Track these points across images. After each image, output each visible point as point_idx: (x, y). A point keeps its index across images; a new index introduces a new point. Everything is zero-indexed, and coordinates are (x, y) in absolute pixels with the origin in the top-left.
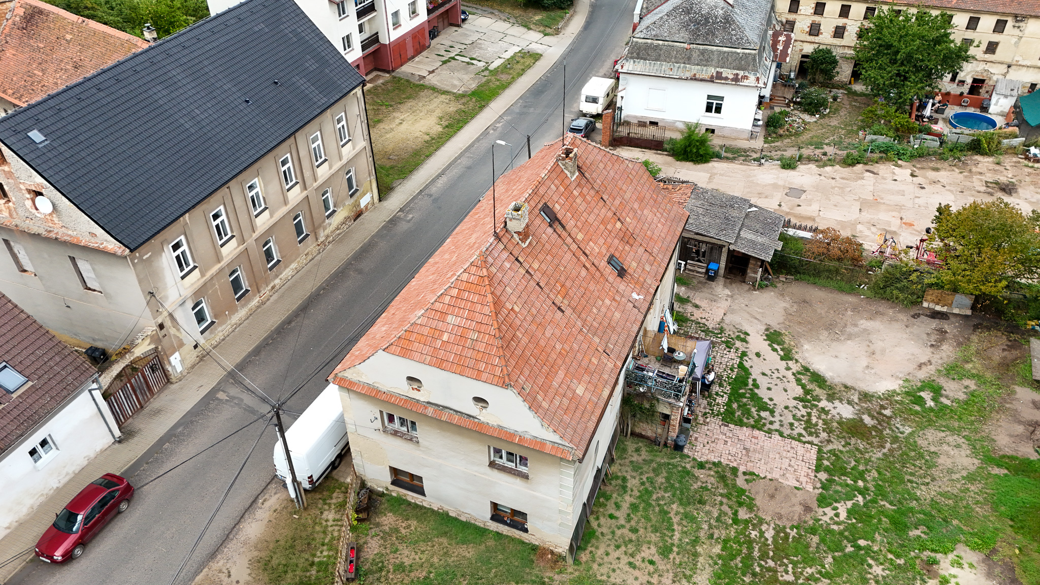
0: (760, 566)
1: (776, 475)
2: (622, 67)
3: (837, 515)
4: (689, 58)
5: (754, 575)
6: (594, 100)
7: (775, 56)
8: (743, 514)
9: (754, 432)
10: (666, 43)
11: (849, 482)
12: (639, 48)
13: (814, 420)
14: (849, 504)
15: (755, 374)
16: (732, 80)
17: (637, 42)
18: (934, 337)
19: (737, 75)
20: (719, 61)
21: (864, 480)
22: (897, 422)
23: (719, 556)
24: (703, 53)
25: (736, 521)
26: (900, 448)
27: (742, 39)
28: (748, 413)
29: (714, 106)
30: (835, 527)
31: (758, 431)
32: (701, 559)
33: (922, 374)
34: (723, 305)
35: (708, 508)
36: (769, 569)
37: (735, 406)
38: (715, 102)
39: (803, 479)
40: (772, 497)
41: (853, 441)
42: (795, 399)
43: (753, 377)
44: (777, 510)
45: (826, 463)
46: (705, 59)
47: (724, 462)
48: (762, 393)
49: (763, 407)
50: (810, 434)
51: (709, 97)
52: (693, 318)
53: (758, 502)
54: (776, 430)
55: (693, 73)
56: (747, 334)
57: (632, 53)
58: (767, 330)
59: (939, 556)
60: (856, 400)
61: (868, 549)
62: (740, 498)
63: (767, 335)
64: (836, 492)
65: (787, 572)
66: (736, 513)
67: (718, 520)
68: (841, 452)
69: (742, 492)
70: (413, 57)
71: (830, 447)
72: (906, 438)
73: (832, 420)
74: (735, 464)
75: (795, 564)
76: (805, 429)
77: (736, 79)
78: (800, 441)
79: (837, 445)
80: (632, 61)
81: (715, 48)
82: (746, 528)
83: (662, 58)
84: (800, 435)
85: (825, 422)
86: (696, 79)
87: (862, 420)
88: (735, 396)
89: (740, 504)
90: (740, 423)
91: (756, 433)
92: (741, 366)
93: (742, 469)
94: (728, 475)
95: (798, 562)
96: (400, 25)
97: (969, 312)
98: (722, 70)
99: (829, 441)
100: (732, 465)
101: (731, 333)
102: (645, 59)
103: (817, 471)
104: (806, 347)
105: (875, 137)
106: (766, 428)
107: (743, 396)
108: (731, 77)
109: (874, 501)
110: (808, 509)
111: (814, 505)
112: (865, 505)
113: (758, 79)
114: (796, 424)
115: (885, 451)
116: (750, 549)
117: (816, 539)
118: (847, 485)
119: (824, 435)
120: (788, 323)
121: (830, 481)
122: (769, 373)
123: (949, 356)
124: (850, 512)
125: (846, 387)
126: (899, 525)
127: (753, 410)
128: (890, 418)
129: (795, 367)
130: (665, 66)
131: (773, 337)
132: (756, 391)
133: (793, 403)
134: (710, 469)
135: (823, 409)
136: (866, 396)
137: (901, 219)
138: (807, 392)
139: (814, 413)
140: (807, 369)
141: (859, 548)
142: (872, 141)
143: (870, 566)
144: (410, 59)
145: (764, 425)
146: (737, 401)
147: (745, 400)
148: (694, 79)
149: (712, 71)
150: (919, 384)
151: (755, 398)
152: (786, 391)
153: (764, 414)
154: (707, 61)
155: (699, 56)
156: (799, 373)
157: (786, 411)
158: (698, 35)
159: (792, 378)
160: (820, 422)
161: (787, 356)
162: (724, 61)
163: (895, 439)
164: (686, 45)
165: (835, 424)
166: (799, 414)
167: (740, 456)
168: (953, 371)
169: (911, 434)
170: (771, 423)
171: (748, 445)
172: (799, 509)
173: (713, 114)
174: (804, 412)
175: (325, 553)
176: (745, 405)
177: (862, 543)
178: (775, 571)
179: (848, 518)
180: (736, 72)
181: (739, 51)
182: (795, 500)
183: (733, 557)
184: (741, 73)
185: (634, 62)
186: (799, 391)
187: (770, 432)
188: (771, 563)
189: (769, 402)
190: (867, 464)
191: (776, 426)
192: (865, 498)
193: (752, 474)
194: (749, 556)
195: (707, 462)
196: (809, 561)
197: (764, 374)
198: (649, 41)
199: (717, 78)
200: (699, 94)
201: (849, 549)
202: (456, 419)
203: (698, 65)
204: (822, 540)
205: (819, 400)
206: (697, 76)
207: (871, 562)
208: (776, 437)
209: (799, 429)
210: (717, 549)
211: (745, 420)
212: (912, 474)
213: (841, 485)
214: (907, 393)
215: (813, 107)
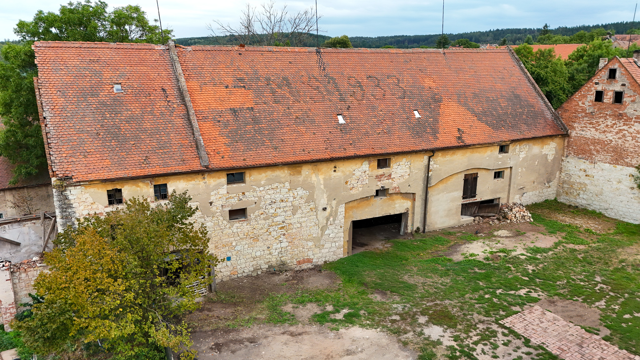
3: (529, 292)
9: (558, 353)
11: (496, 300)
30: (538, 289)
31: (553, 352)
36: (616, 292)
39: (538, 313)
40: (579, 316)
41: (458, 314)
44: (581, 309)
45: (502, 313)
50: (494, 331)
53: (597, 317)
54: (529, 346)
60: (411, 333)
64: (514, 300)
65: (602, 288)
68: (479, 313)
69: (609, 327)
71: (485, 318)
73: (458, 331)
74: (603, 342)
75: (591, 288)
76: (495, 337)
78: (512, 332)
84: (504, 334)
85: (467, 332)
87: (428, 321)
93: (597, 337)
100: (608, 343)
103: (518, 312)
110: (551, 302)
114: (500, 343)
124: (517, 290)
125: (405, 345)
135: (455, 341)
136: (396, 333)
139: (468, 342)
141: (531, 278)
143: (534, 271)
145: (538, 354)
157: (499, 355)
160: (471, 335)
165: (459, 328)
166: (487, 348)
167: (593, 345)
171: (577, 348)
172: (560, 304)
177: (526, 279)
179: (521, 288)
182: (559, 308)
191: (525, 349)
192: (495, 291)
193: (588, 331)
201: (539, 280)
207: (530, 272)
208: (534, 341)
213: (506, 301)
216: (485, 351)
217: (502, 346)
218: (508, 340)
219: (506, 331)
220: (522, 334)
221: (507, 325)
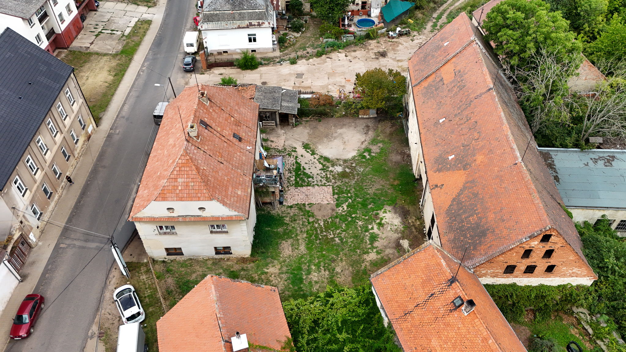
0: (321, 236)
1: (319, 202)
2: (202, 27)
3: (343, 209)
4: (234, 18)
5: (320, 239)
6: (192, 45)
7: (274, 7)
8: (311, 220)
10: (221, 12)
11: (345, 195)
12: (208, 16)
13: (329, 176)
14: (347, 203)
15: (303, 164)
16: (258, 25)
17: (206, 14)
18: (365, 130)
19: (259, 22)
20: (249, 17)
21: (350, 193)
22: (358, 168)
23: (306, 237)
24: (240, 14)
25: (309, 223)
26: (360, 177)
27: (257, 4)
28: (304, 181)
29: (252, 39)
30: (344, 213)
32: (300, 241)
33: (363, 146)
34: (283, 138)
35: (298, 222)
36: (325, 236)
37: (298, 179)
38: (252, 37)
39: (329, 200)
40: (320, 210)
41: (344, 180)
42: (320, 170)
43: (302, 166)
44: (323, 214)
45: (336, 191)
46: (242, 17)
47: (299, 202)
48: (308, 171)
49: (309, 177)
50: (328, 182)
51: (249, 35)
52: (272, 147)
53: (315, 214)
54: (316, 184)
55: (238, 25)
56: (295, 148)
57: (205, 19)
58: (303, 144)
59: (379, 211)
60: (342, 164)
61: (356, 217)
62: (309, 214)
63: (303, 146)
64: (342, 201)
65: (331, 235)
66: (308, 220)
67: (303, 225)
68: (340, 185)
69: (309, 212)
70: (77, 36)
71: (336, 185)
72: (362, 173)
73: (335, 174)
74: (304, 202)
75: (333, 231)
76: (326, 181)
77: (259, 25)
78: (325, 186)
79: (339, 183)
80: (206, 23)
81: (245, 11)
82: (313, 224)
83: (221, 20)
84: (325, 183)
85: (333, 176)
86: (240, 28)
87: (345, 171)
88: (297, 175)
89: (309, 216)
90: (302, 186)
91: (309, 188)
92: (297, 162)
93: (307, 203)
94: (302, 207)
95: (334, 230)
96: (64, 20)
97: (376, 116)
98: (251, 21)
99: (335, 183)
100: (302, 203)
101: (289, 149)
102: (212, 22)
103: (333, 195)
104: (319, 147)
105: (327, 40)
106: (312, 185)
107: (300, 174)
108: (256, 24)
109: (355, 200)
110: (333, 210)
111: (335, 208)
112: (352, 202)
113: (269, 23)
114: (322, 180)
115: (355, 180)
116: (316, 231)
117: (338, 220)
118: (345, 197)
119: (333, 181)
120: (310, 139)
121: (339, 197)
122: (308, 162)
123: (371, 136)
124: (348, 207)
125: (337, 159)
126: (364, 205)
127: (305, 179)
128: (355, 167)
129: (317, 157)
130: (223, 23)
131: (306, 147)
132: (305, 171)
133: (319, 172)
134: (295, 207)
135: (331, 171)
136: (345, 161)
137: (345, 79)
138: (324, 166)
139: (328, 173)
140: (322, 157)
141: (353, 218)
142: (327, 42)
143: (357, 223)
144: (75, 38)
145: (311, 184)
146: (299, 177)
147: (301, 176)
148: (239, 28)
149: (247, 22)
150: (363, 150)
151: (305, 174)
152: (316, 168)
153: (310, 179)
154: (243, 18)
155: (238, 16)
156: (319, 159)
157: (318, 176)
158: (235, 6)
159: (317, 162)
160: (331, 176)
161: (313, 153)
162: (251, 16)
163: (358, 175)
164: (231, 12)
165: (336, 175)
166: (323, 175)
167: (305, 199)
168: (374, 142)
169: (363, 171)
170: (313, 182)
171: (307, 193)
172: (330, 211)
173: (253, 43)
174: (324, 174)
175: (149, 291)
176: (302, 178)
177: (353, 216)
178: (326, 236)
179: (347, 208)
180: (258, 21)
181: (257, 11)
182: (328, 208)
183: (311, 236)
184: (261, 21)
185: (207, 24)
186: (321, 166)
187: (313, 186)
188: (325, 233)
189: (311, 174)
190: (350, 187)
192: (351, 200)
193: (311, 204)
194: (317, 234)
195: (293, 205)
196: (337, 228)
197: (306, 163)
198: (212, 12)
199: (250, 26)
200: (244, 34)
201: (350, 219)
202: (193, 219)
203: (239, 20)
204: (340, 219)
205: (329, 168)
206: (240, 26)
207: (357, 221)
208: (316, 187)
209: (324, 181)
210: (305, 235)
211: (303, 184)
212: (366, 186)
213: (343, 198)
214: (360, 155)
215: (297, 28)
220: (322, 187)
221: (329, 187)
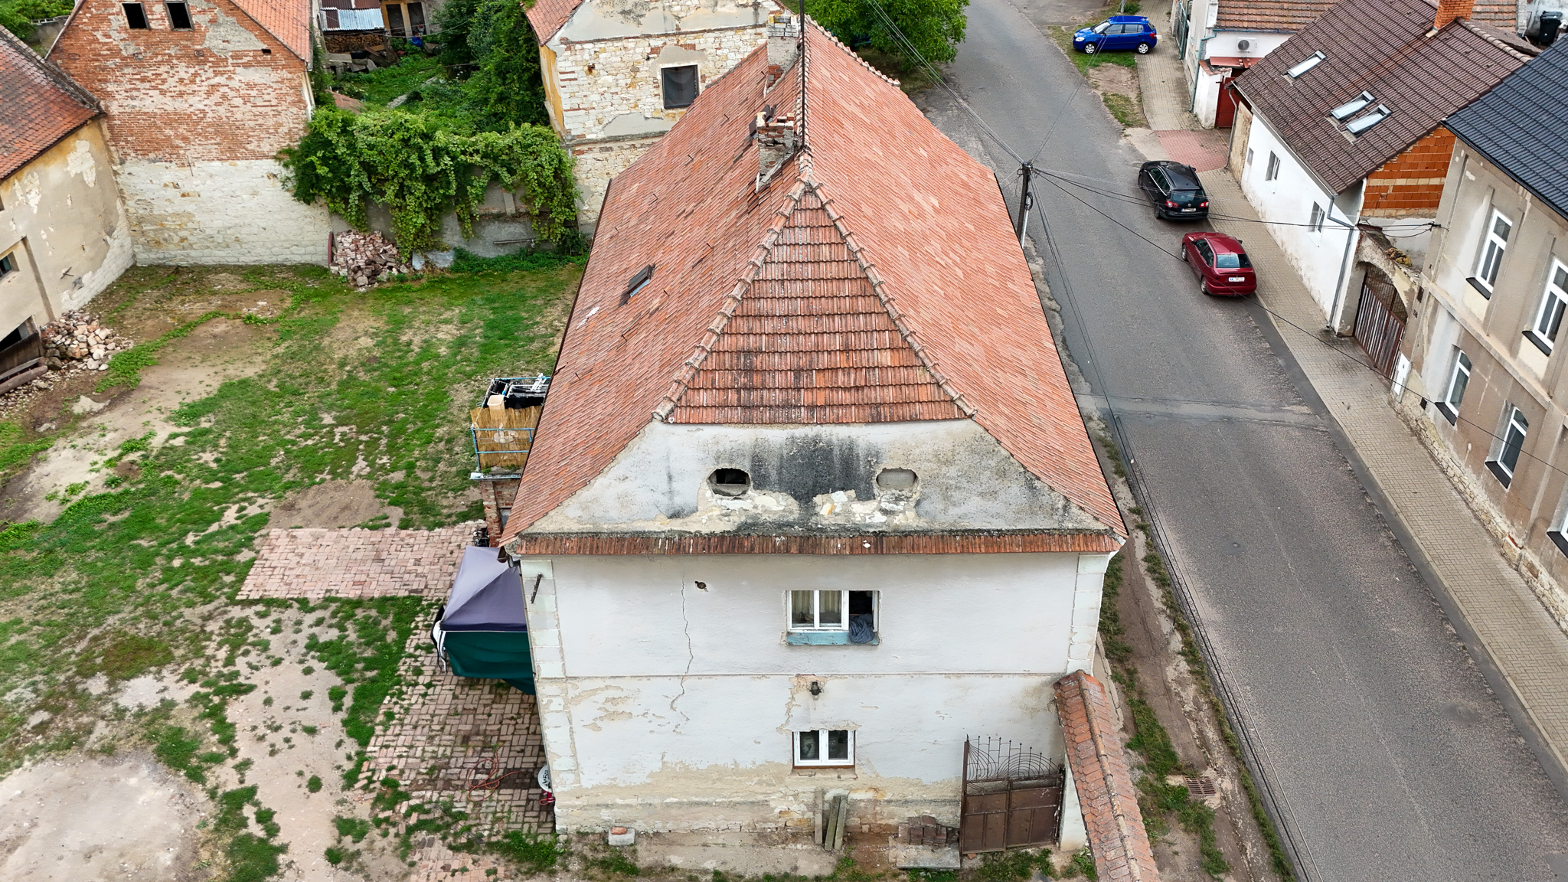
0: (380, 432)
1: (331, 536)
3: (241, 510)
5: (390, 422)
8: (397, 476)
9: (358, 592)
11: (197, 560)
14: (213, 529)
21: (167, 569)
22: (28, 703)
25: (410, 466)
28: (366, 628)
30: (251, 495)
31: (351, 596)
37: (392, 636)
41: (156, 632)
42: (251, 688)
43: (342, 715)
44: (340, 494)
45: (229, 579)
47: (423, 532)
48: (325, 678)
49: (330, 650)
53: (370, 495)
59: (100, 492)
62: (399, 493)
64: (228, 540)
66: (410, 474)
67: (437, 461)
69: (396, 501)
73: (181, 662)
74: (404, 533)
75: (329, 444)
78: (269, 602)
82: (395, 463)
84: (262, 615)
85: (199, 654)
87: (112, 681)
88: (390, 657)
89: (400, 486)
90: (384, 603)
91: (353, 594)
93: (391, 530)
94: (416, 517)
95: (324, 448)
99: (207, 618)
100: (410, 531)
103: (252, 561)
106: (334, 607)
107: (370, 664)
109: (166, 543)
110: (288, 507)
111: (275, 514)
112: (185, 534)
114: (266, 635)
116: (391, 444)
117: (288, 477)
118: (204, 554)
119: (214, 626)
121: (233, 553)
122: (300, 738)
124: (218, 517)
125: (110, 752)
126: (141, 521)
127: (352, 638)
128: (39, 708)
129: (226, 777)
132: (338, 681)
133: (260, 677)
134: (449, 516)
135: (192, 681)
136: (70, 743)
138: (216, 714)
139: (216, 668)
140: (194, 774)
141: (224, 479)
143: (217, 460)
145: (334, 614)
146: (386, 646)
147: (369, 653)
151: (345, 665)
152: (266, 703)
153: (332, 636)
156: (217, 759)
157: (280, 654)
159: (243, 740)
160: (209, 652)
161: (235, 805)
163: (56, 665)
165: (179, 655)
166: (253, 656)
167: (394, 546)
170: (319, 621)
171: (376, 567)
172: (303, 505)
174: (240, 664)
176: (368, 644)
178: (360, 432)
179: (223, 510)
182: (307, 513)
189: (314, 664)
190: (149, 596)
191: (310, 618)
192: (181, 543)
193: (374, 528)
194: (394, 437)
196: (309, 451)
201: (239, 476)
204: (277, 478)
207: (214, 466)
208: (314, 596)
216: (254, 664)
217: (273, 636)
218: (274, 621)
219: (260, 608)
220: (288, 596)
221: (254, 596)
